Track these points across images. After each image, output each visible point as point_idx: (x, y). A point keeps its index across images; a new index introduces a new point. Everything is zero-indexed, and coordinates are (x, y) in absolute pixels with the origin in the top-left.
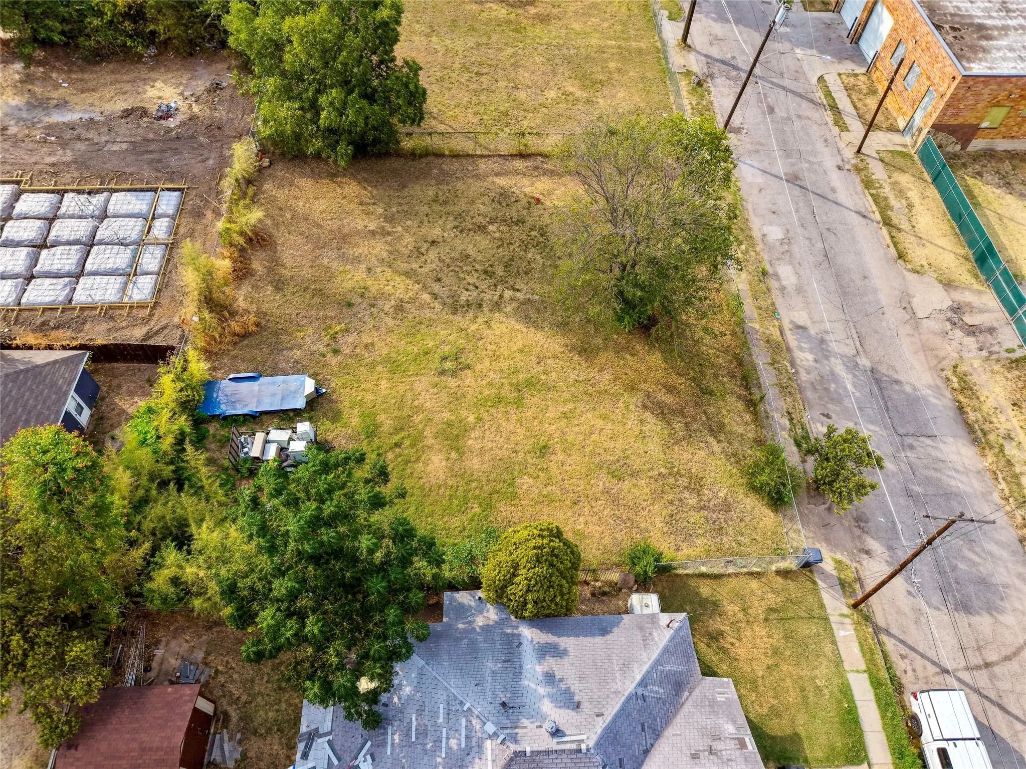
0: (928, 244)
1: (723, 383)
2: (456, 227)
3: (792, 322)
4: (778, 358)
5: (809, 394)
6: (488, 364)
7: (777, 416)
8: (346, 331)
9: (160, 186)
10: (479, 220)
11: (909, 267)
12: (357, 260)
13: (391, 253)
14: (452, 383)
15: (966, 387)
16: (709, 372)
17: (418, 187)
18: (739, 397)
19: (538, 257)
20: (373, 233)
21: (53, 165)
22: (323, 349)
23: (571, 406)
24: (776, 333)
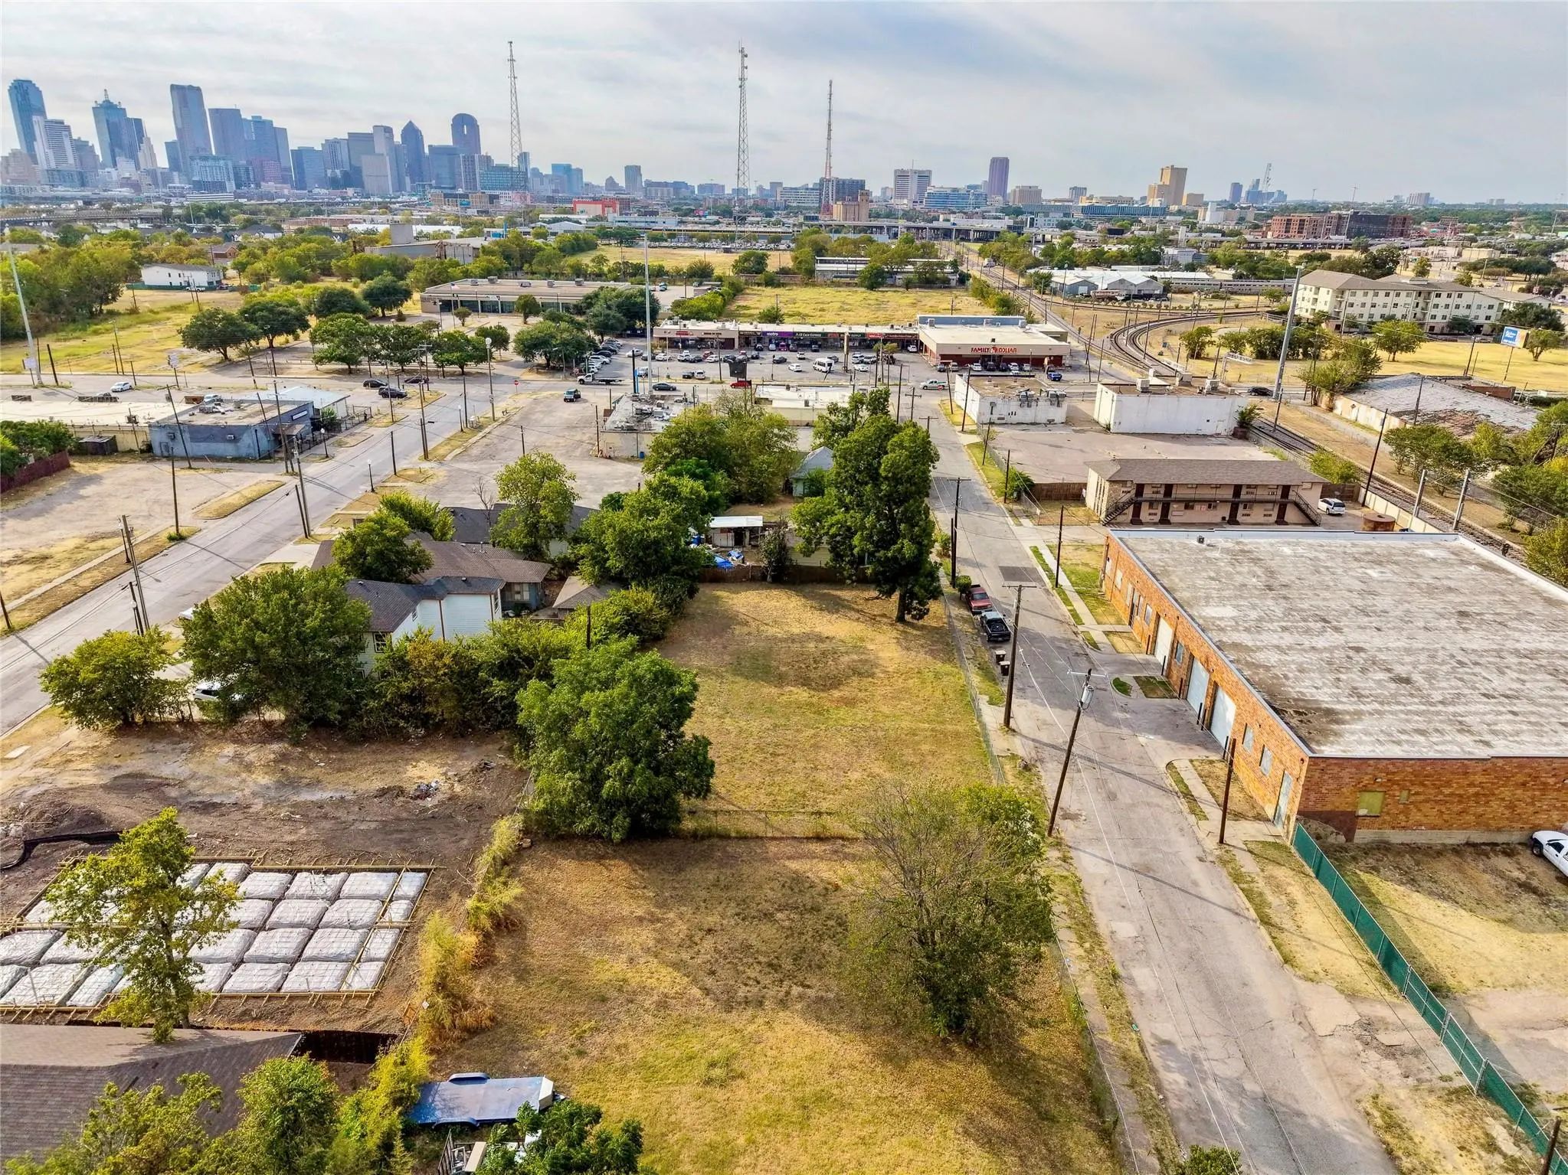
0: (1319, 947)
1: (1068, 1107)
2: (738, 914)
3: (1154, 1035)
4: (1139, 1080)
5: (1183, 1125)
6: (766, 1073)
7: (1142, 1152)
8: (597, 1029)
9: (406, 865)
10: (766, 906)
11: (1300, 973)
12: (618, 949)
13: (659, 941)
14: (720, 1095)
15: (1392, 1124)
16: (1049, 1092)
17: (697, 871)
18: (1089, 1125)
19: (834, 949)
20: (641, 919)
21: (292, 843)
22: (566, 1050)
23: (872, 1129)
24: (1135, 1049)
